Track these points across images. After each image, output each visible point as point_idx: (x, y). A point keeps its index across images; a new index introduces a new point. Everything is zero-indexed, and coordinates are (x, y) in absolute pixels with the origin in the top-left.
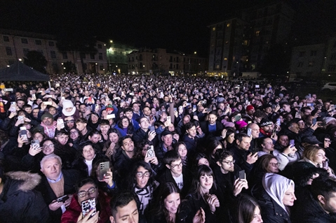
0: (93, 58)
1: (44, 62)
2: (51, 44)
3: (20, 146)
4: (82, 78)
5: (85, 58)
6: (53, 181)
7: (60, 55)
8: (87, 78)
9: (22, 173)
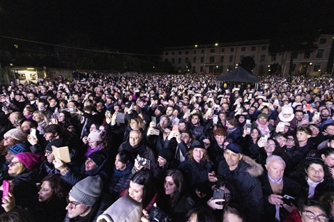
0: (307, 56)
1: (253, 66)
2: (264, 48)
3: (244, 136)
4: (289, 81)
5: (297, 57)
6: (273, 181)
7: (268, 58)
8: (296, 81)
9: (250, 159)
